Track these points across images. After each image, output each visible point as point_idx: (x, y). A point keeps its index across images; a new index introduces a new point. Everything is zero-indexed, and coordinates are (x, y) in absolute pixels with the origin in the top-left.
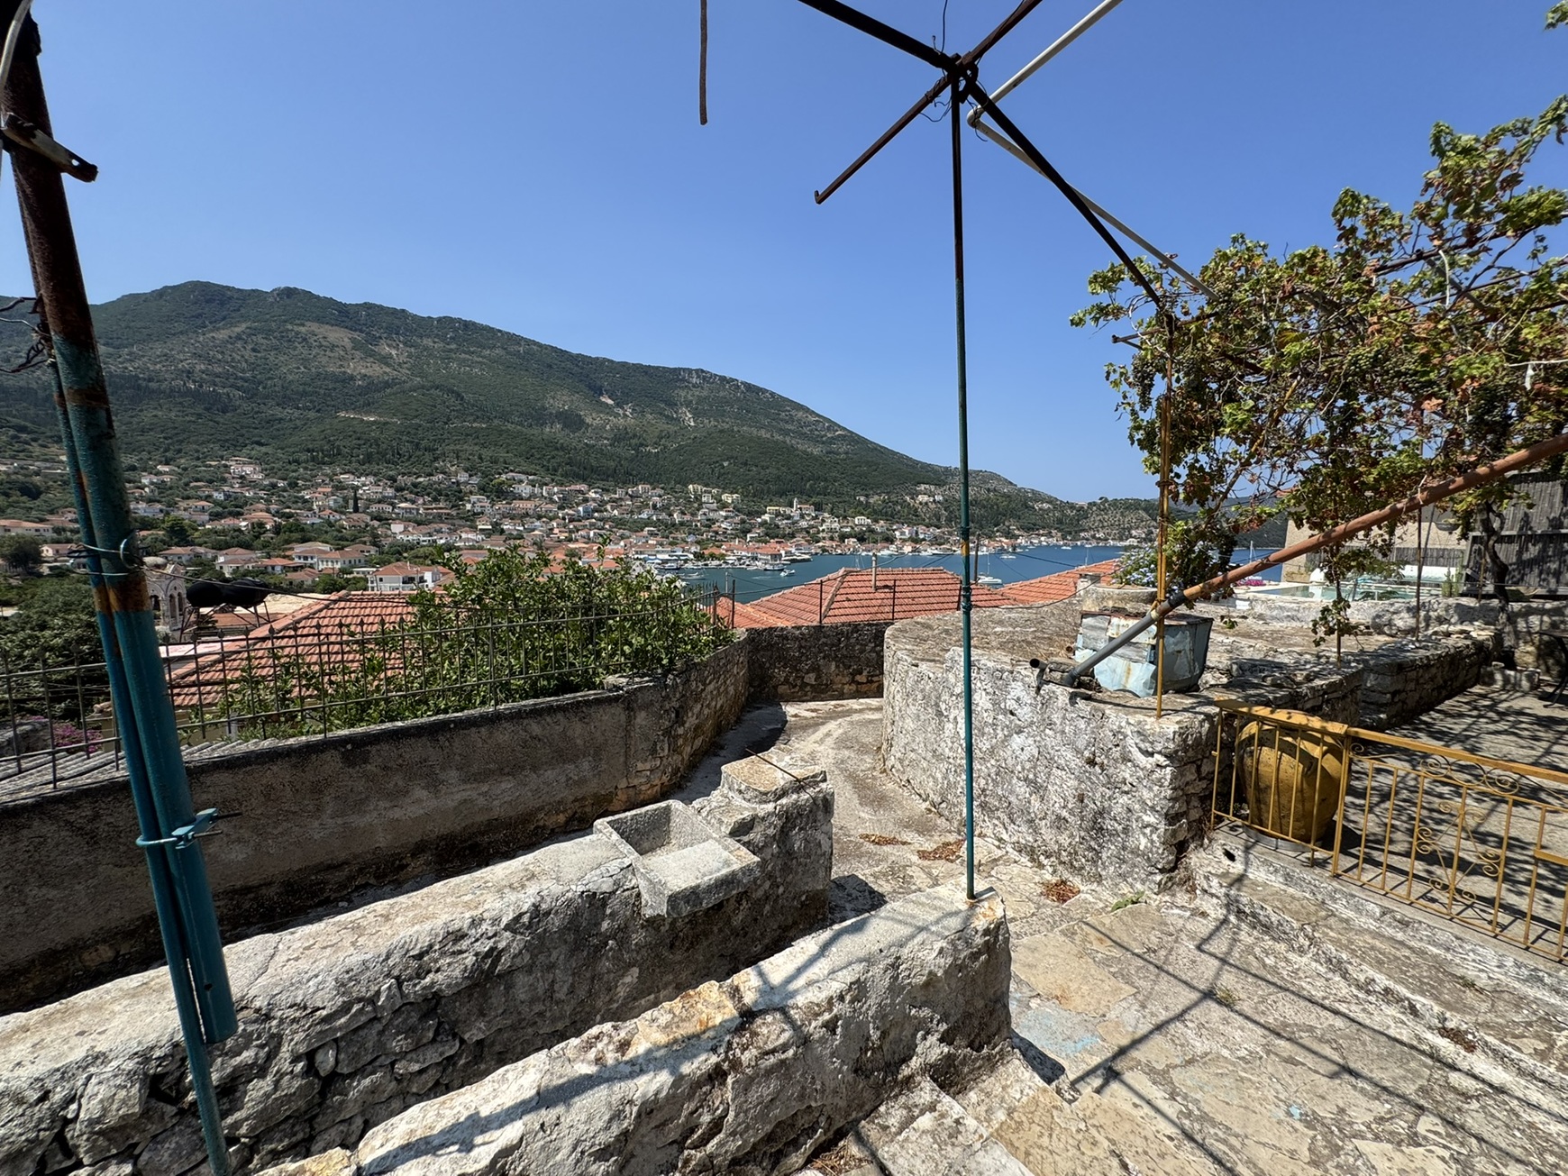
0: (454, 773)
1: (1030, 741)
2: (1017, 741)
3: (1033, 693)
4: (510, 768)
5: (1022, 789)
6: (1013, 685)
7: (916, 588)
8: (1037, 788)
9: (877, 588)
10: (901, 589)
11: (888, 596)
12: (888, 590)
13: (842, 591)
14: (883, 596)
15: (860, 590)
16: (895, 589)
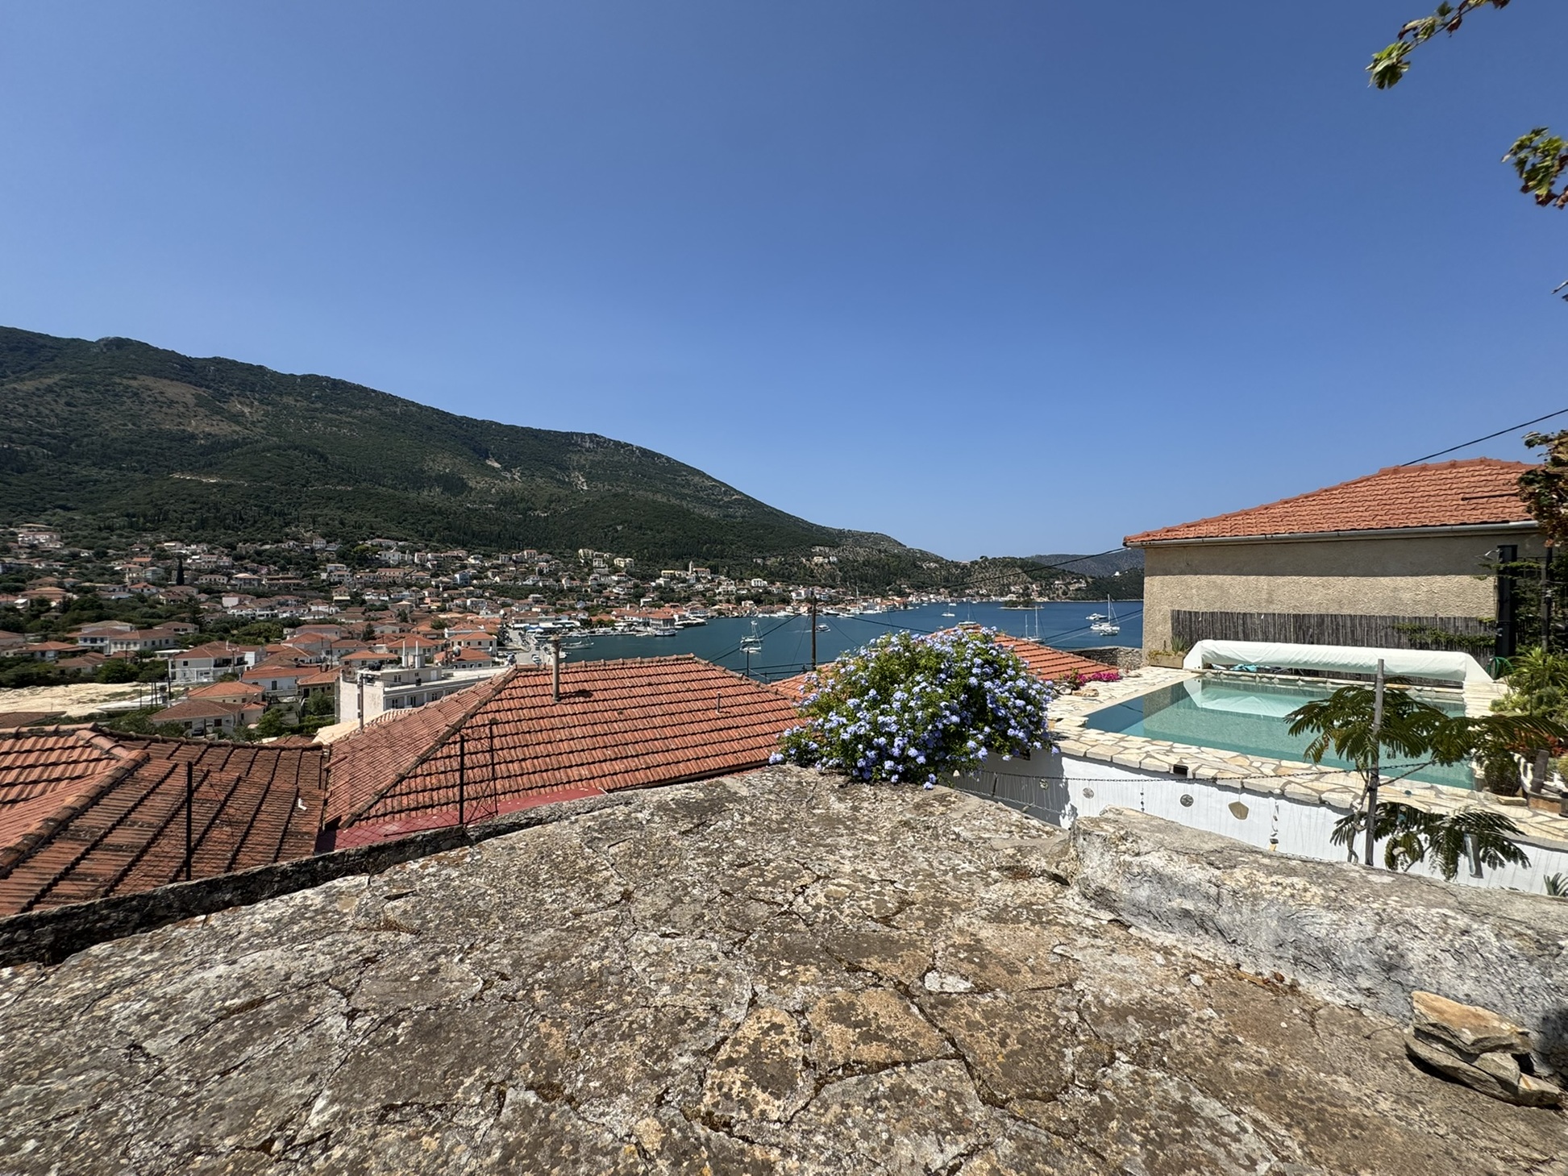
7: (636, 691)
9: (560, 697)
10: (607, 695)
11: (578, 708)
12: (582, 699)
13: (493, 706)
14: (568, 709)
15: (528, 702)
16: (597, 695)
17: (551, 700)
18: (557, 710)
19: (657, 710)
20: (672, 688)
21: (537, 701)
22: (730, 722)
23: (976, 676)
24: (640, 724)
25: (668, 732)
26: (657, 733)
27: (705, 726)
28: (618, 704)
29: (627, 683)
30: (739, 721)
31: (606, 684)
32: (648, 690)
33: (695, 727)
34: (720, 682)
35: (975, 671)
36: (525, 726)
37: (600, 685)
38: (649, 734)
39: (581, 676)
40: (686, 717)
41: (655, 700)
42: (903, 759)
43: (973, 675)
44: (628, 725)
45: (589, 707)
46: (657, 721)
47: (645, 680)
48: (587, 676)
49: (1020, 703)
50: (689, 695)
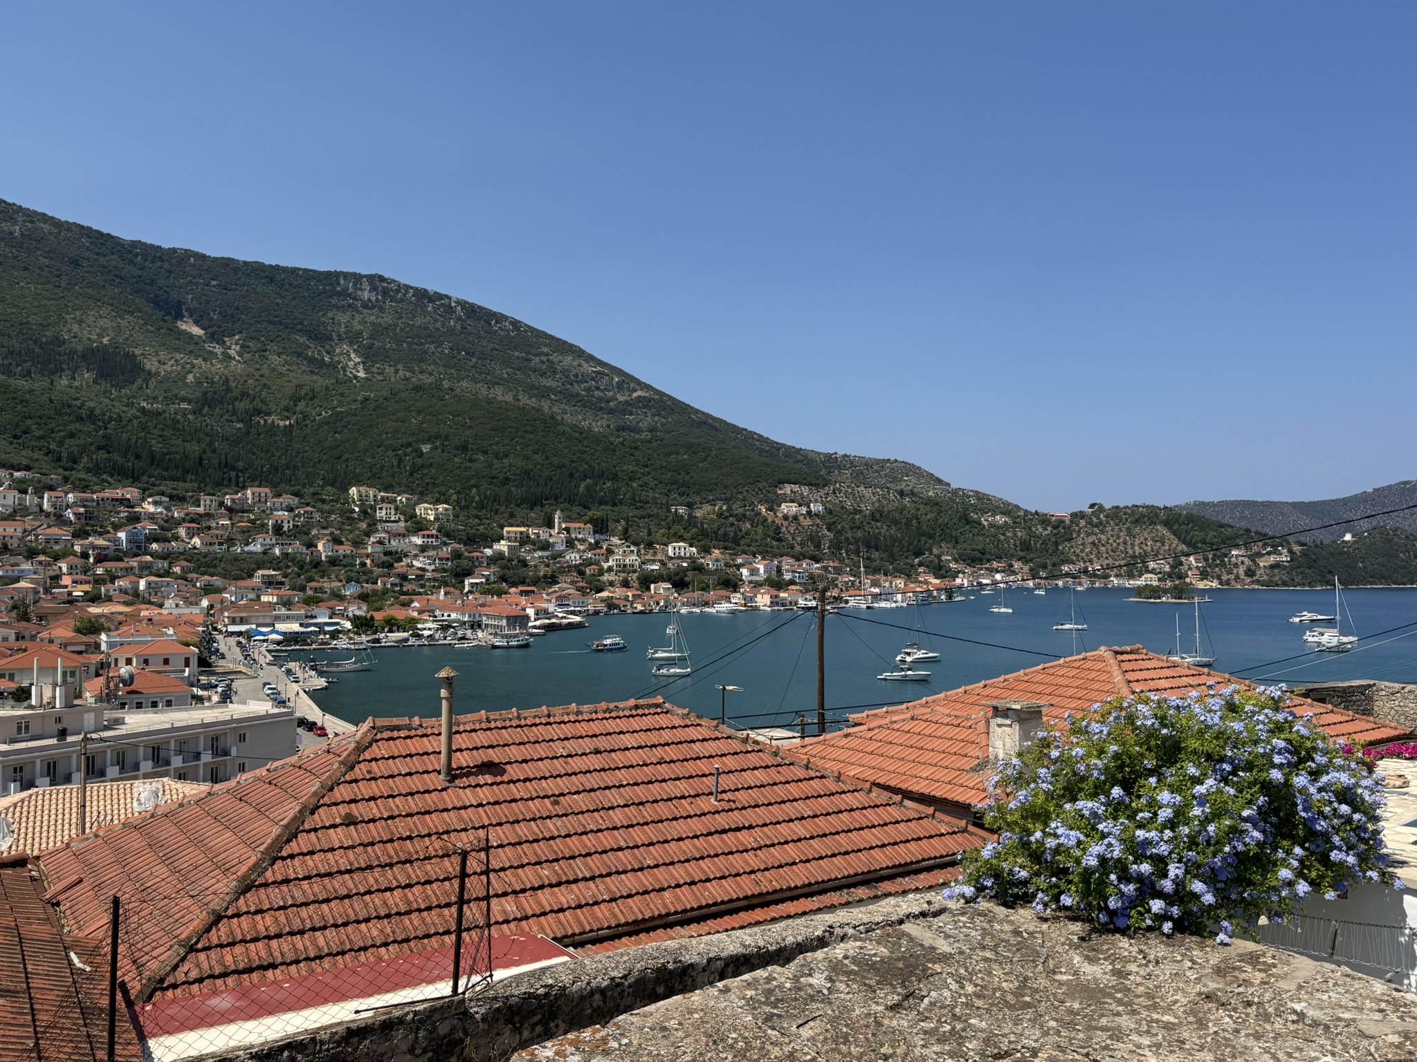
7: (576, 764)
10: (529, 770)
11: (485, 795)
12: (489, 779)
13: (343, 792)
14: (469, 797)
15: (400, 785)
16: (513, 772)
17: (440, 780)
18: (450, 798)
19: (613, 797)
20: (633, 757)
21: (415, 783)
22: (737, 818)
23: (1281, 766)
24: (590, 822)
25: (637, 835)
26: (620, 838)
27: (697, 826)
28: (549, 786)
29: (559, 749)
30: (750, 816)
31: (527, 752)
32: (595, 762)
33: (681, 828)
34: (712, 748)
35: (1277, 759)
36: (401, 827)
37: (514, 753)
38: (607, 840)
39: (481, 738)
40: (663, 810)
41: (608, 778)
42: (1181, 895)
43: (1274, 766)
44: (570, 824)
45: (501, 792)
46: (618, 817)
47: (588, 745)
48: (491, 737)
49: (1344, 809)
50: (664, 771)
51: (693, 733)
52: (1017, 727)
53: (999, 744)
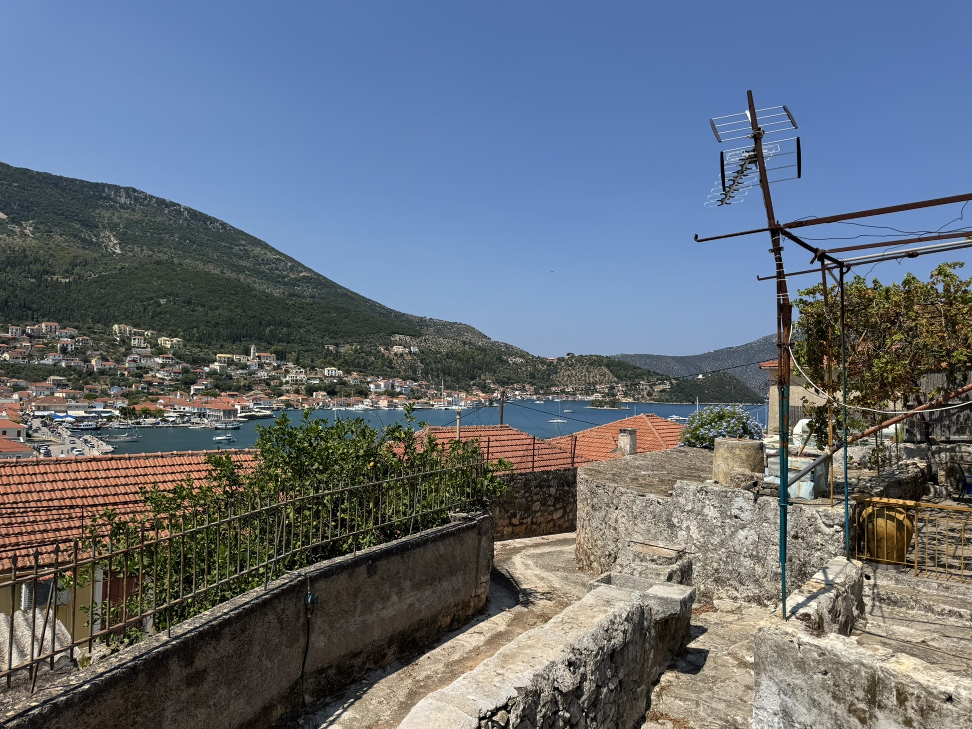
0: (408, 583)
1: (752, 532)
2: (742, 534)
3: (752, 503)
4: (430, 580)
5: (748, 562)
6: (736, 499)
8: (758, 559)
51: (521, 437)
52: (629, 436)
53: (622, 442)
